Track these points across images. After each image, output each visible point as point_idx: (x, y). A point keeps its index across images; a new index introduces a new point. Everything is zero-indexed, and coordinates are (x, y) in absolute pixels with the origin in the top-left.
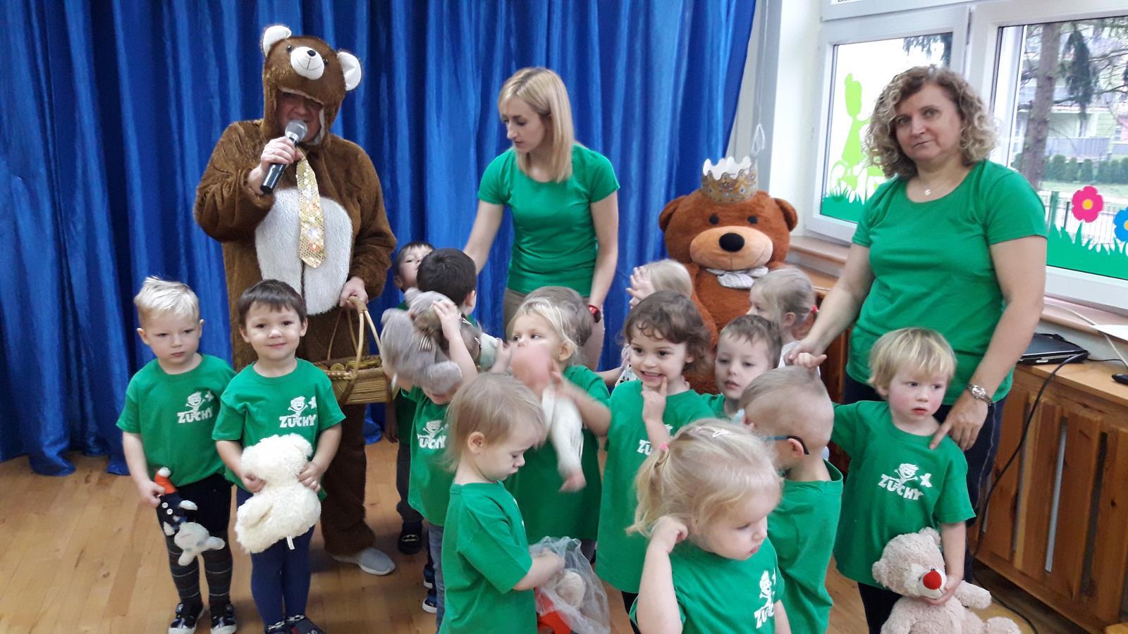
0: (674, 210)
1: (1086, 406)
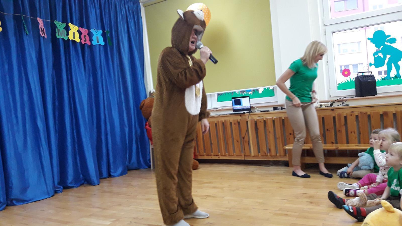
0: (145, 102)
1: (259, 117)
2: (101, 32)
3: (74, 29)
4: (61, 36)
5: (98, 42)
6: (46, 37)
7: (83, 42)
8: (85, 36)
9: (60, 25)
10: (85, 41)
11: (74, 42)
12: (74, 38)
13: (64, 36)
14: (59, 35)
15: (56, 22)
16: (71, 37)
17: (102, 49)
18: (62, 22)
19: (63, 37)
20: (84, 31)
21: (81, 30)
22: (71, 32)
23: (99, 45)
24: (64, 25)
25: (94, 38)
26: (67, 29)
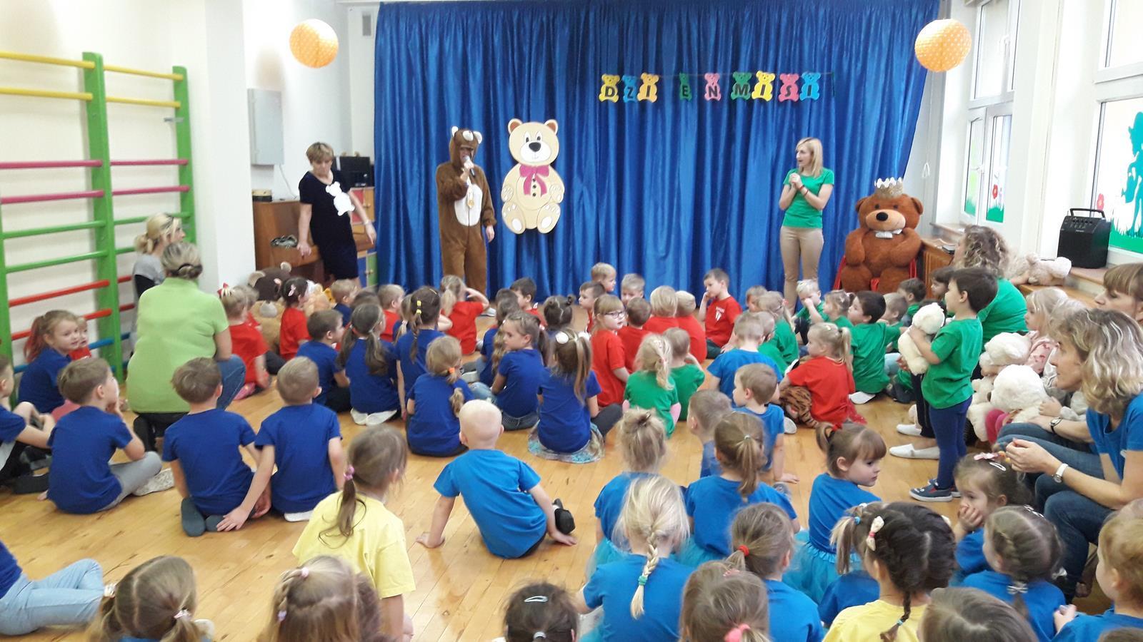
2: (818, 75)
3: (765, 79)
4: (741, 93)
5: (809, 94)
6: (719, 98)
7: (782, 98)
8: (788, 88)
9: (741, 78)
10: (787, 95)
11: (761, 101)
12: (762, 93)
13: (746, 94)
14: (736, 93)
15: (735, 75)
16: (756, 95)
17: (815, 106)
18: (749, 71)
19: (743, 95)
20: (789, 79)
21: (783, 77)
22: (758, 87)
23: (812, 100)
24: (750, 76)
25: (805, 88)
26: (753, 81)
